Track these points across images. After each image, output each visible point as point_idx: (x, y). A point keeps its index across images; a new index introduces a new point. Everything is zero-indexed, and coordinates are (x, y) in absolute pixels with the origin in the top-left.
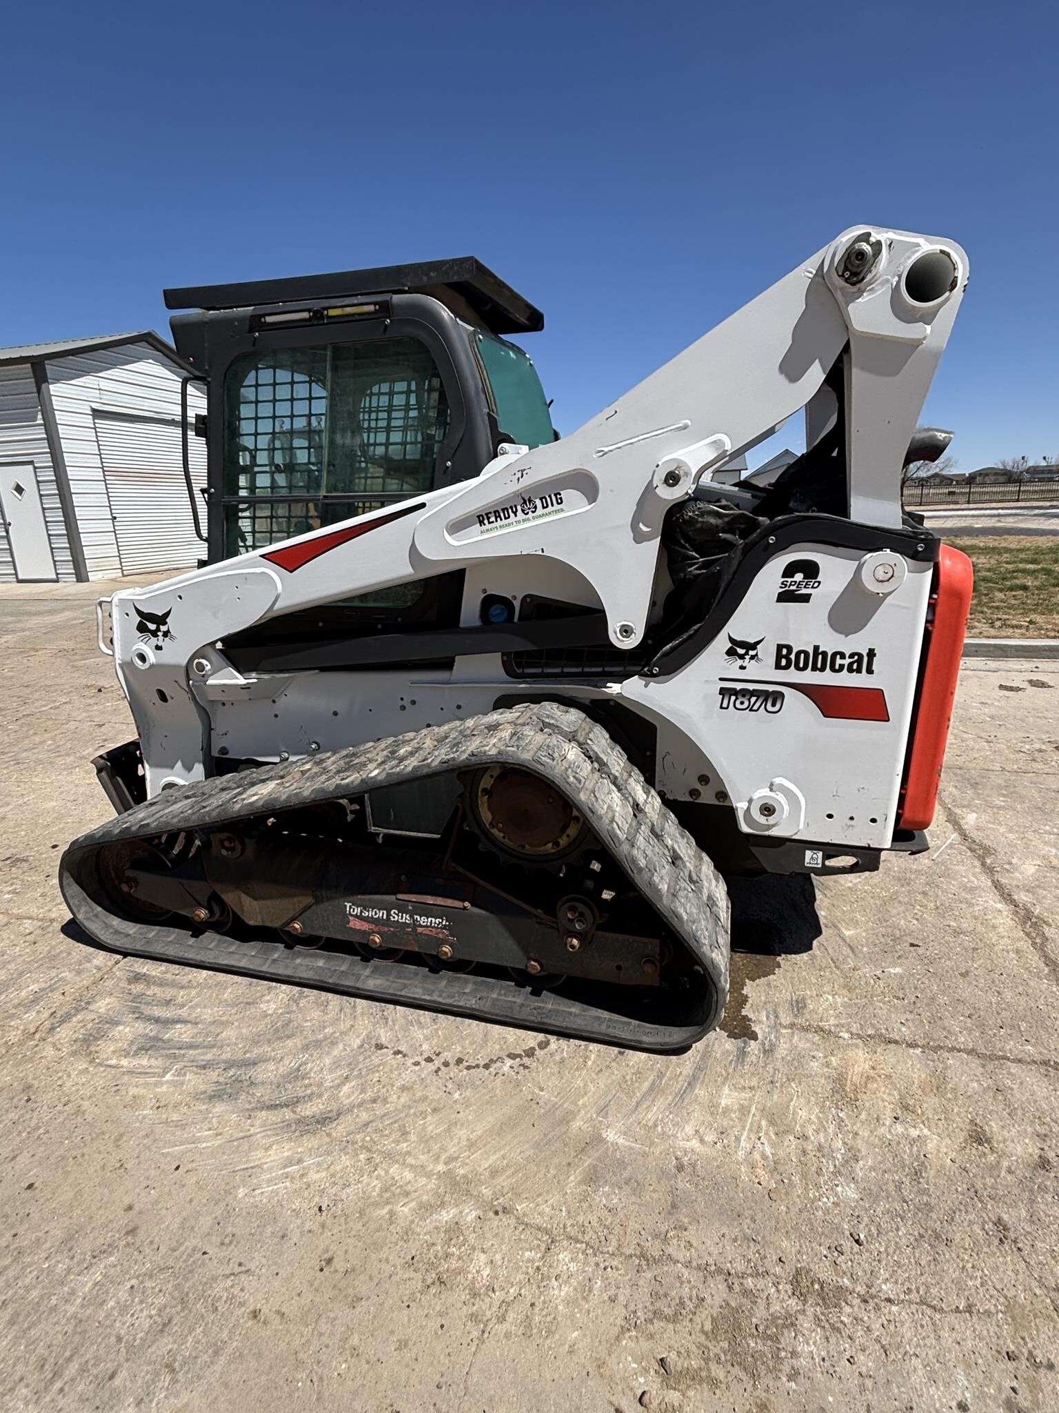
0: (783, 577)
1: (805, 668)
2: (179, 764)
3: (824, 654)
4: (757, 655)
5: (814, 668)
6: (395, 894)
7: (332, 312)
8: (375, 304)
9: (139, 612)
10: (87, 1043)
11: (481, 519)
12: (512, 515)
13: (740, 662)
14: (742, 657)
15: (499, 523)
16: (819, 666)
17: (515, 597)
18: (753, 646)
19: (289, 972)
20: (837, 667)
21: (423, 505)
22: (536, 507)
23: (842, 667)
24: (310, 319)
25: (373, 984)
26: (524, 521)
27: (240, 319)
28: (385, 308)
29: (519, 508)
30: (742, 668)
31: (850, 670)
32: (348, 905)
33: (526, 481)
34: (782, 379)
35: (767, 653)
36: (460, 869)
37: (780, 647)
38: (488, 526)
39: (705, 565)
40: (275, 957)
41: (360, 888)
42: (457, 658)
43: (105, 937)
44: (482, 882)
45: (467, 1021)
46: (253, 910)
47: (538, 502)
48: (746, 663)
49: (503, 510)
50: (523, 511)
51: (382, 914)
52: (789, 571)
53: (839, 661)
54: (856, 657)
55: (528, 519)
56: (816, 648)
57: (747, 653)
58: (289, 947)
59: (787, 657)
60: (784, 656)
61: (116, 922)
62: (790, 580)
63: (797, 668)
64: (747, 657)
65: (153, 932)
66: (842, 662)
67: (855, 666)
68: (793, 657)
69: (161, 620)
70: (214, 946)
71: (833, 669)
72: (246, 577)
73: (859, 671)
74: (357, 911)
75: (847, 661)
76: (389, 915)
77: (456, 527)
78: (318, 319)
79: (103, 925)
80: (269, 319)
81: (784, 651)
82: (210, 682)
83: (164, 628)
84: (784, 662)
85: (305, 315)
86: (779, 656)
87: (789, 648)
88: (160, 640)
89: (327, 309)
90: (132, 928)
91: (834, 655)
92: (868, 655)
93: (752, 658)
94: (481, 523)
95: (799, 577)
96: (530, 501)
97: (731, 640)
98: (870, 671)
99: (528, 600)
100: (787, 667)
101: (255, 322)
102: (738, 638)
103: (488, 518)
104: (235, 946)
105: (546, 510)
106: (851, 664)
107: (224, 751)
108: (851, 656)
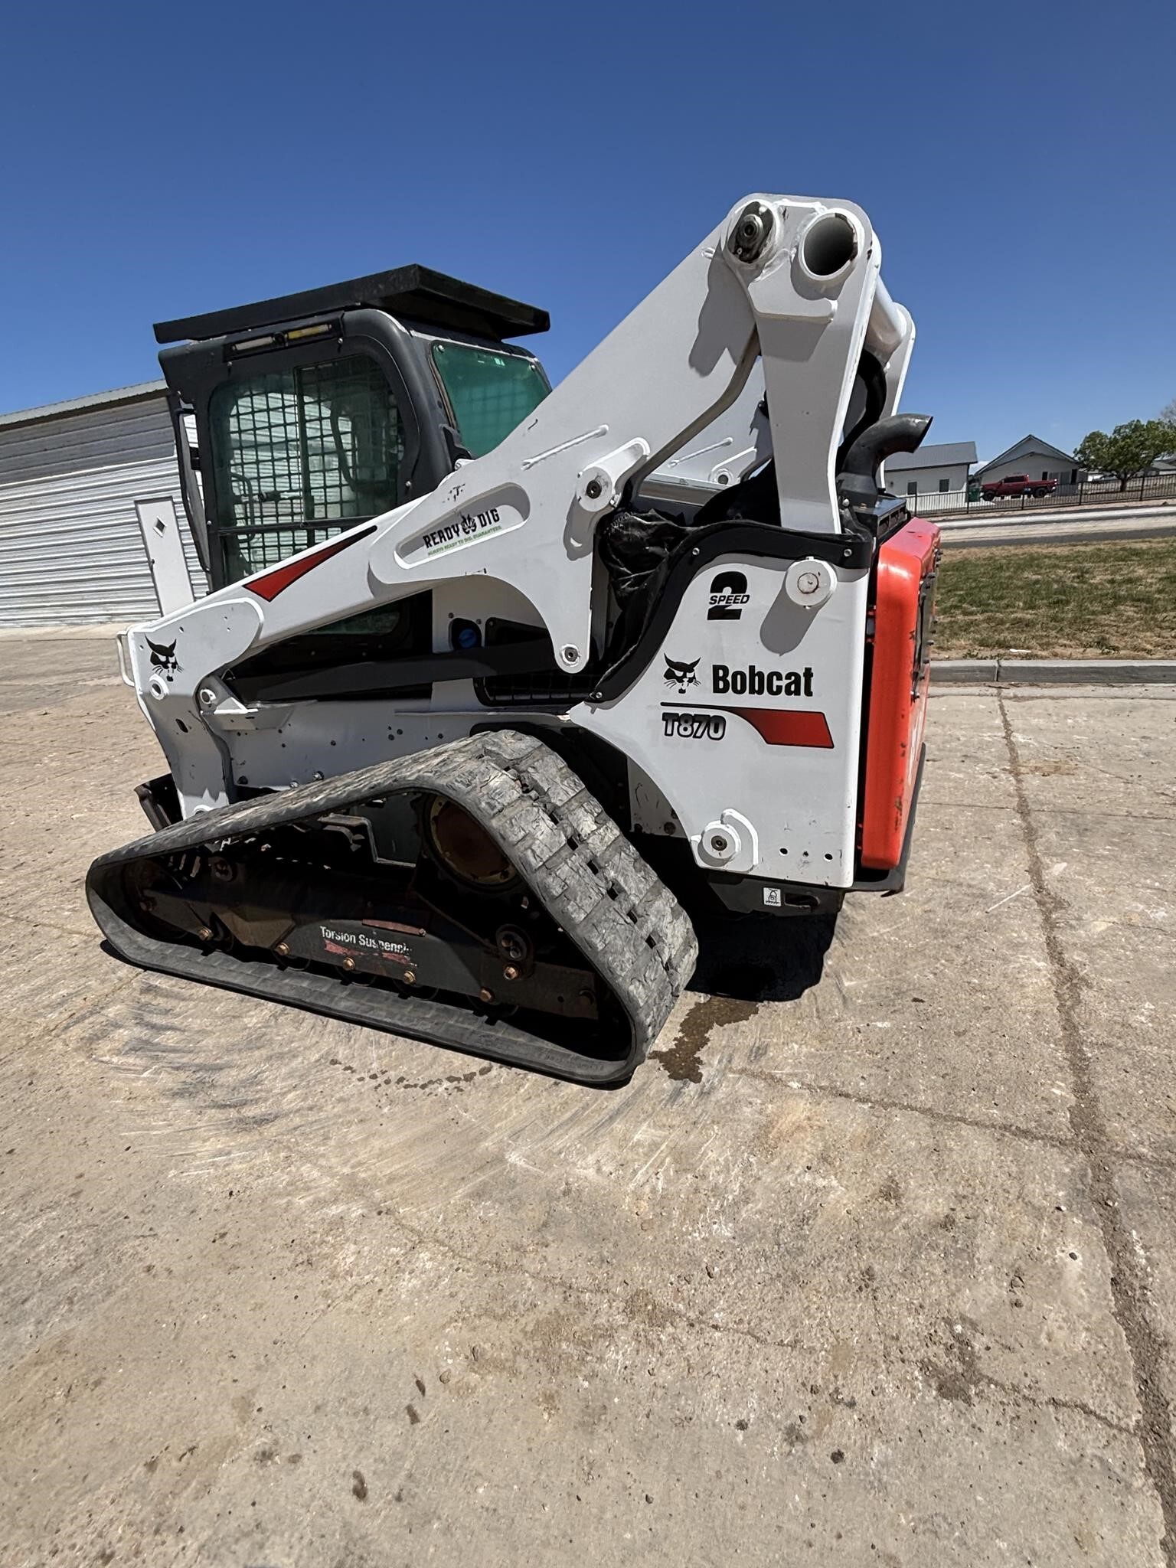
0: (712, 591)
1: (742, 691)
2: (207, 793)
3: (761, 674)
4: (694, 677)
5: (752, 691)
6: (361, 919)
7: (293, 335)
8: (327, 323)
9: (151, 645)
10: (90, 1042)
11: (427, 539)
12: (454, 534)
13: (679, 686)
14: (680, 680)
15: (445, 543)
16: (757, 688)
17: (480, 622)
18: (689, 668)
19: (273, 991)
20: (775, 689)
21: (373, 529)
22: (475, 526)
23: (779, 688)
24: (274, 343)
25: (343, 1005)
26: (466, 540)
27: (214, 349)
28: (338, 327)
29: (460, 527)
30: (682, 691)
31: (789, 692)
32: (323, 928)
33: (462, 499)
34: (693, 373)
35: (704, 674)
36: (421, 897)
37: (716, 668)
38: (434, 548)
39: (638, 581)
40: (269, 977)
41: (333, 912)
42: (434, 685)
43: (129, 951)
44: (438, 911)
45: (423, 1045)
46: (249, 931)
47: (477, 520)
48: (685, 685)
49: (446, 530)
50: (464, 530)
51: (352, 938)
52: (718, 585)
53: (776, 683)
54: (793, 678)
55: (470, 539)
56: (752, 668)
57: (684, 676)
58: (282, 968)
59: (724, 678)
60: (721, 679)
61: (140, 938)
62: (718, 595)
63: (735, 691)
64: (686, 680)
65: (170, 949)
66: (779, 683)
67: (793, 688)
68: (729, 678)
69: (169, 651)
70: (220, 964)
71: (771, 692)
72: (233, 607)
73: (797, 692)
74: (331, 934)
75: (784, 683)
76: (358, 940)
77: (406, 549)
78: (280, 343)
79: (128, 941)
80: (240, 347)
81: (721, 673)
82: (217, 712)
83: (172, 660)
84: (721, 685)
85: (269, 340)
86: (716, 679)
87: (725, 669)
88: (170, 672)
89: (287, 332)
90: (153, 945)
91: (771, 675)
92: (805, 675)
93: (691, 680)
94: (428, 544)
95: (727, 591)
96: (469, 519)
97: (668, 661)
98: (809, 693)
99: (491, 623)
100: (725, 690)
101: (228, 351)
102: (675, 660)
103: (434, 539)
104: (235, 964)
105: (486, 528)
106: (788, 686)
107: (243, 780)
108: (788, 676)
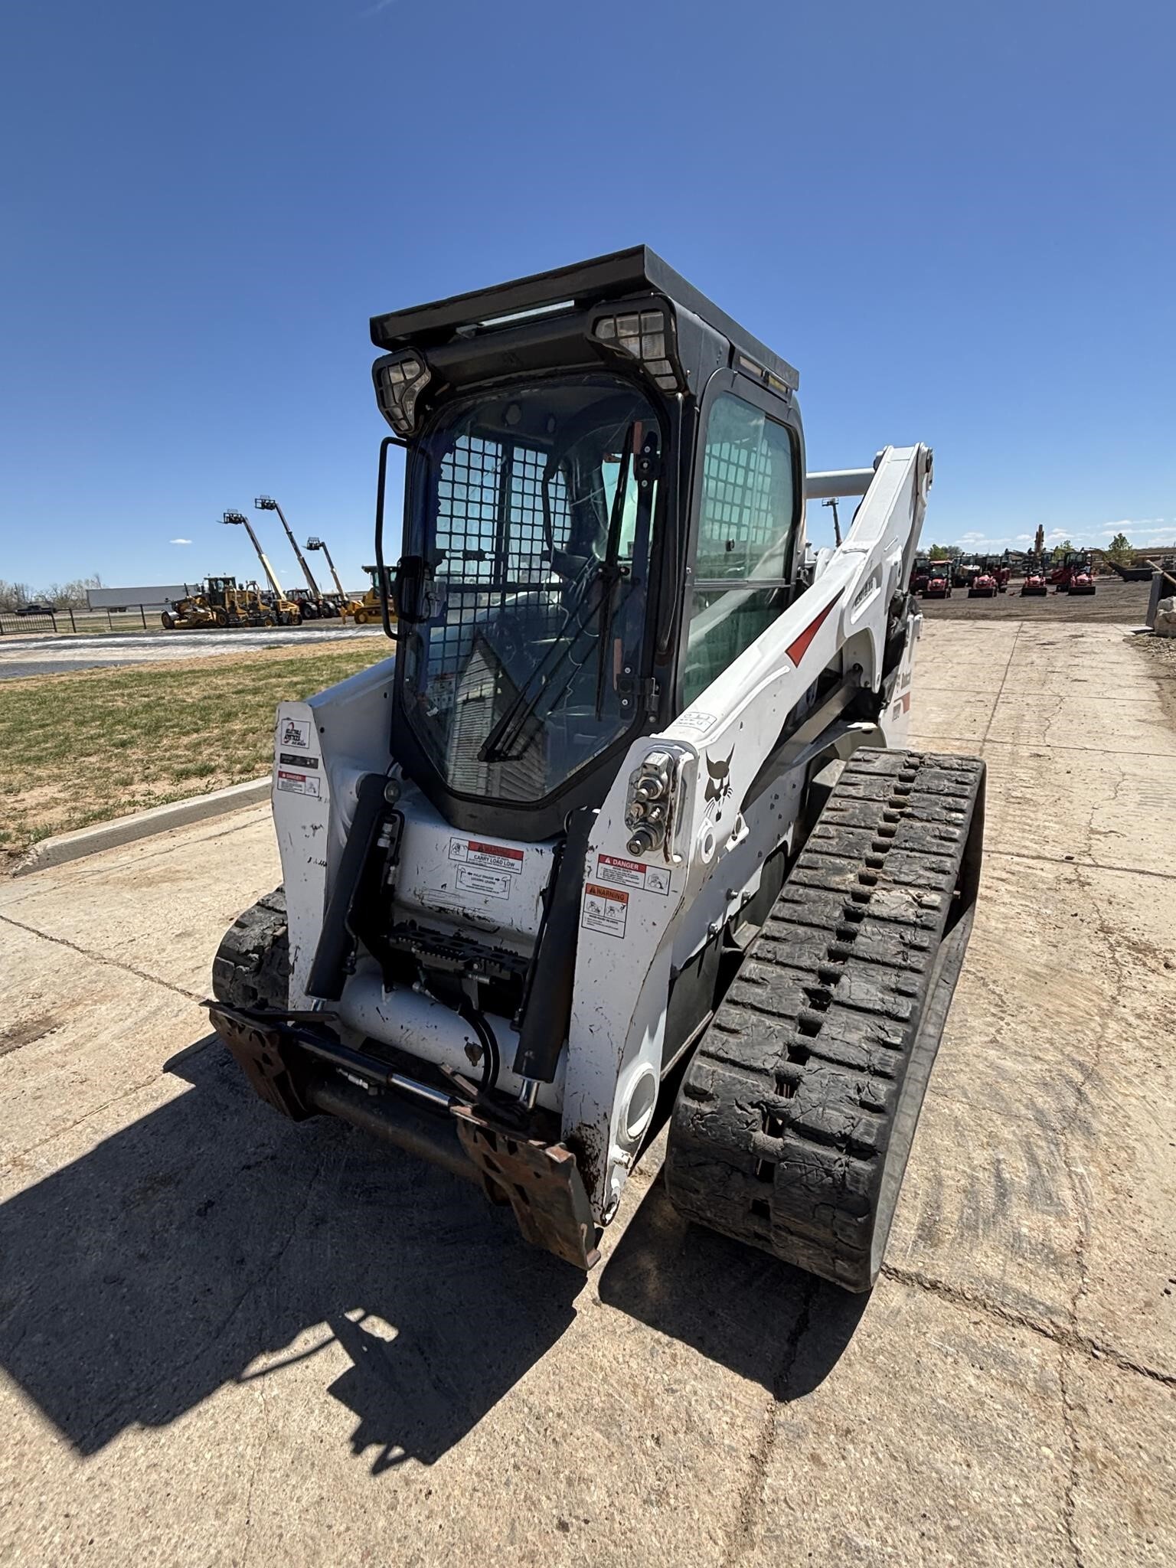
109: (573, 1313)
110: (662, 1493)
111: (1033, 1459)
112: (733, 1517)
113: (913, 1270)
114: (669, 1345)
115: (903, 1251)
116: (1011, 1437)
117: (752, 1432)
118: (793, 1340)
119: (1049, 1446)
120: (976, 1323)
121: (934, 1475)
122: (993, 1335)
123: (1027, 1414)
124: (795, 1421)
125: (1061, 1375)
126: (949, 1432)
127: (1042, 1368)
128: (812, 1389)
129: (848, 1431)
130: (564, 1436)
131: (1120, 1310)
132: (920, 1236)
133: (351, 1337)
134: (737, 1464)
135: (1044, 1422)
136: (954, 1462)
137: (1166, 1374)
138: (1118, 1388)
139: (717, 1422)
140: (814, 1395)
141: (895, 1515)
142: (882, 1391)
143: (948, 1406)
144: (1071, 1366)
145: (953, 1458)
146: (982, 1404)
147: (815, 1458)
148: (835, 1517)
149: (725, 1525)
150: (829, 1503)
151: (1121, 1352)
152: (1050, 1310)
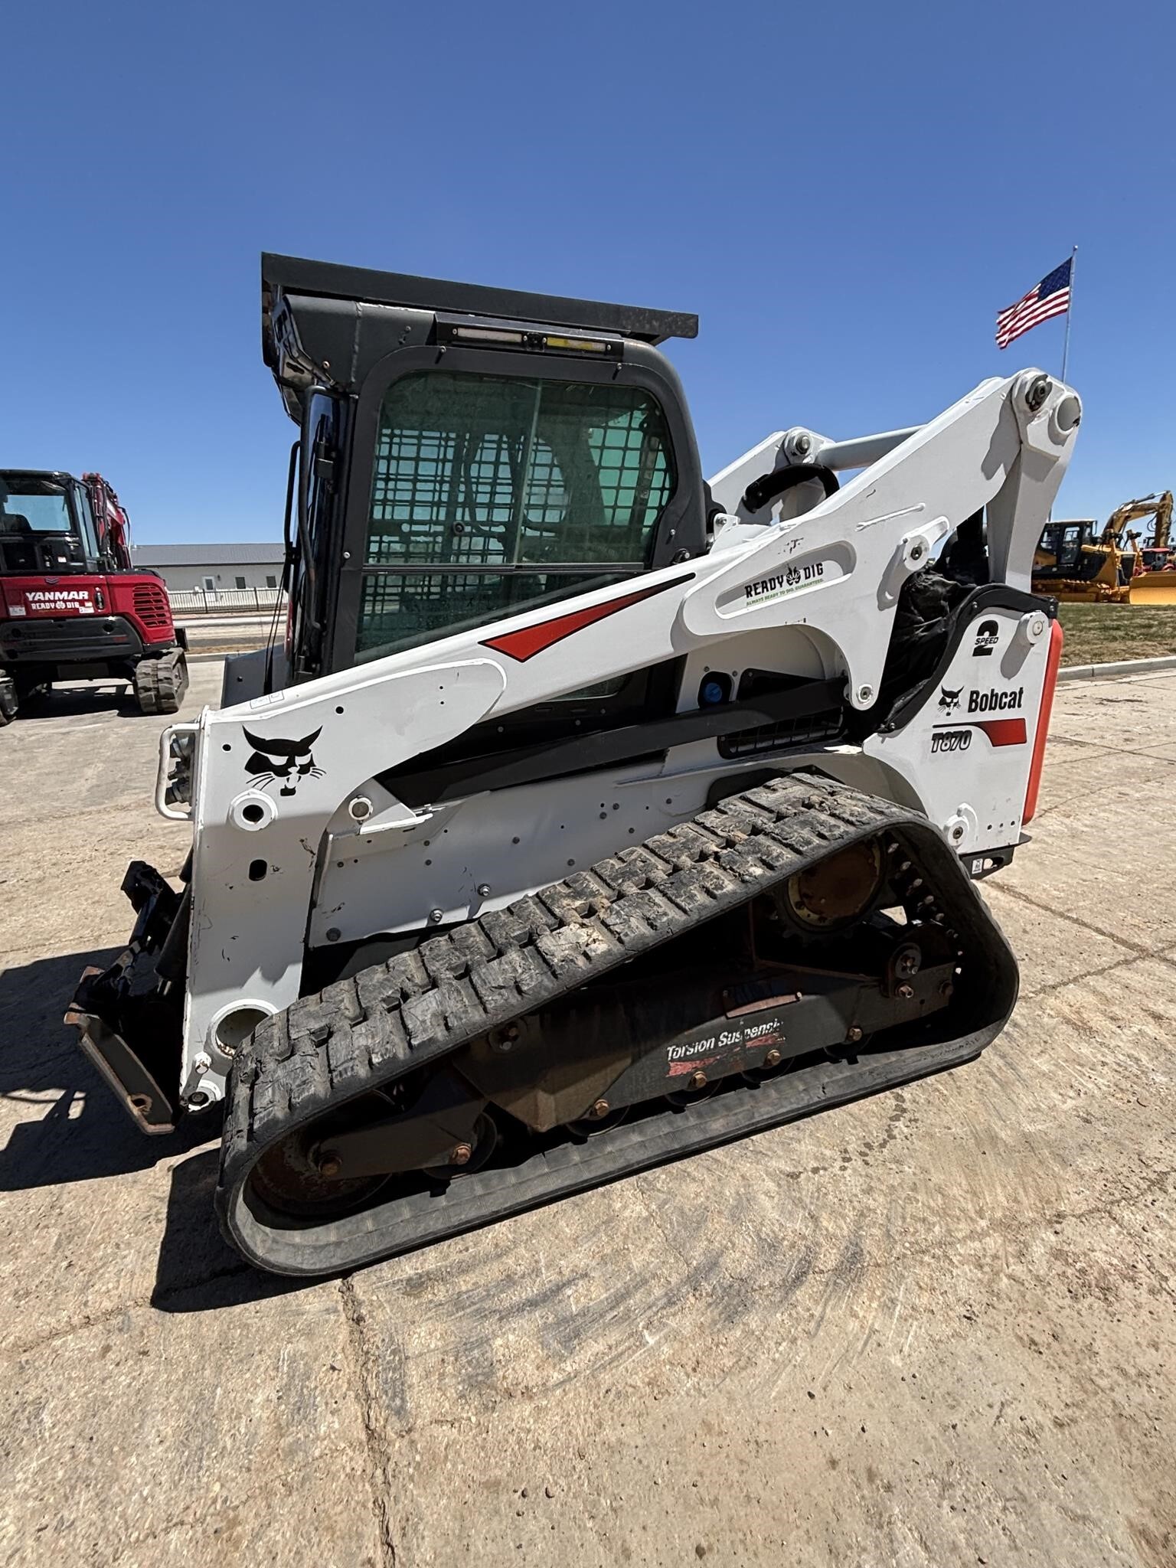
9: (254, 741)
88: (291, 781)
109: (152, 1164)
110: (27, 1294)
111: (199, 1481)
112: (30, 1338)
113: (361, 1296)
114: (159, 1221)
115: (380, 1279)
116: (214, 1455)
117: (107, 1305)
118: (215, 1275)
119: (222, 1486)
120: (333, 1368)
121: (136, 1425)
122: (329, 1386)
123: (250, 1454)
124: (134, 1320)
125: (321, 1457)
126: (189, 1412)
127: (317, 1438)
128: (172, 1311)
129: (145, 1353)
130: (46, 1227)
131: (454, 1465)
132: (410, 1280)
133: (63, 1105)
134: (75, 1313)
135: (249, 1470)
136: (158, 1431)
137: (396, 1541)
138: (339, 1508)
139: (107, 1281)
140: (168, 1315)
141: (84, 1419)
142: (202, 1350)
143: (217, 1397)
144: (338, 1460)
145: (161, 1428)
146: (239, 1417)
147: (107, 1349)
148: (60, 1388)
149: (20, 1338)
150: (70, 1379)
151: (393, 1490)
152: (400, 1412)
